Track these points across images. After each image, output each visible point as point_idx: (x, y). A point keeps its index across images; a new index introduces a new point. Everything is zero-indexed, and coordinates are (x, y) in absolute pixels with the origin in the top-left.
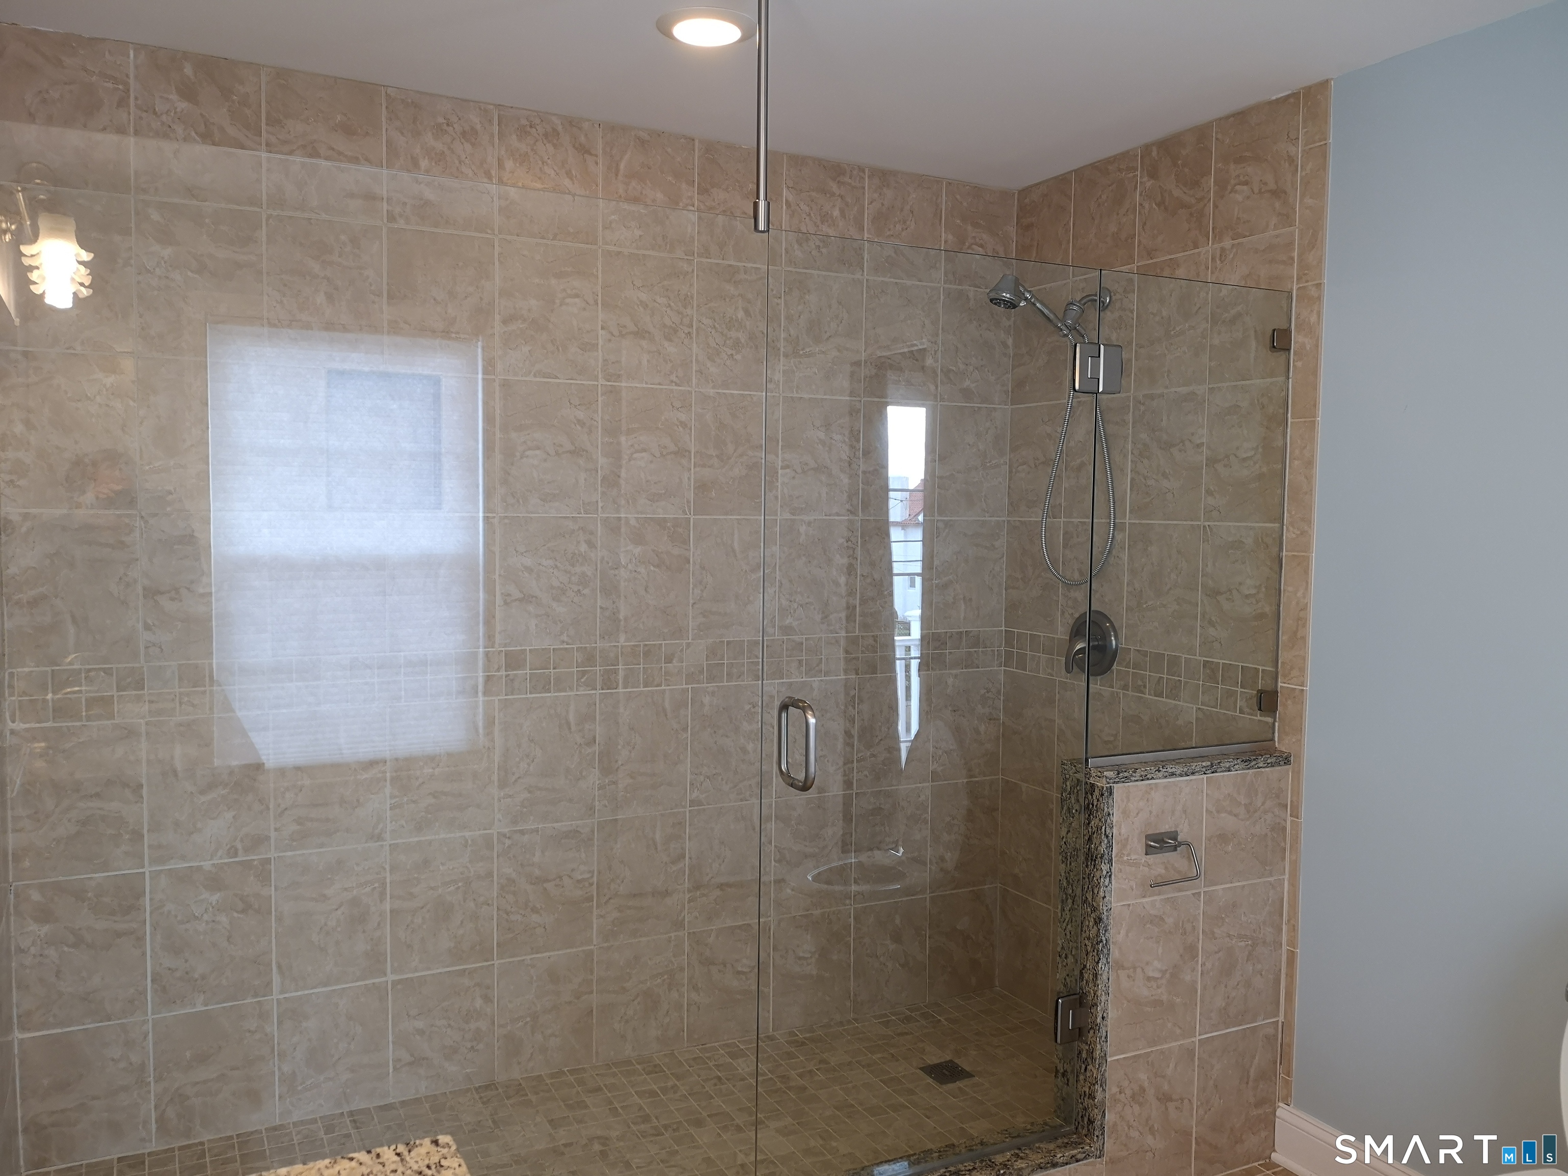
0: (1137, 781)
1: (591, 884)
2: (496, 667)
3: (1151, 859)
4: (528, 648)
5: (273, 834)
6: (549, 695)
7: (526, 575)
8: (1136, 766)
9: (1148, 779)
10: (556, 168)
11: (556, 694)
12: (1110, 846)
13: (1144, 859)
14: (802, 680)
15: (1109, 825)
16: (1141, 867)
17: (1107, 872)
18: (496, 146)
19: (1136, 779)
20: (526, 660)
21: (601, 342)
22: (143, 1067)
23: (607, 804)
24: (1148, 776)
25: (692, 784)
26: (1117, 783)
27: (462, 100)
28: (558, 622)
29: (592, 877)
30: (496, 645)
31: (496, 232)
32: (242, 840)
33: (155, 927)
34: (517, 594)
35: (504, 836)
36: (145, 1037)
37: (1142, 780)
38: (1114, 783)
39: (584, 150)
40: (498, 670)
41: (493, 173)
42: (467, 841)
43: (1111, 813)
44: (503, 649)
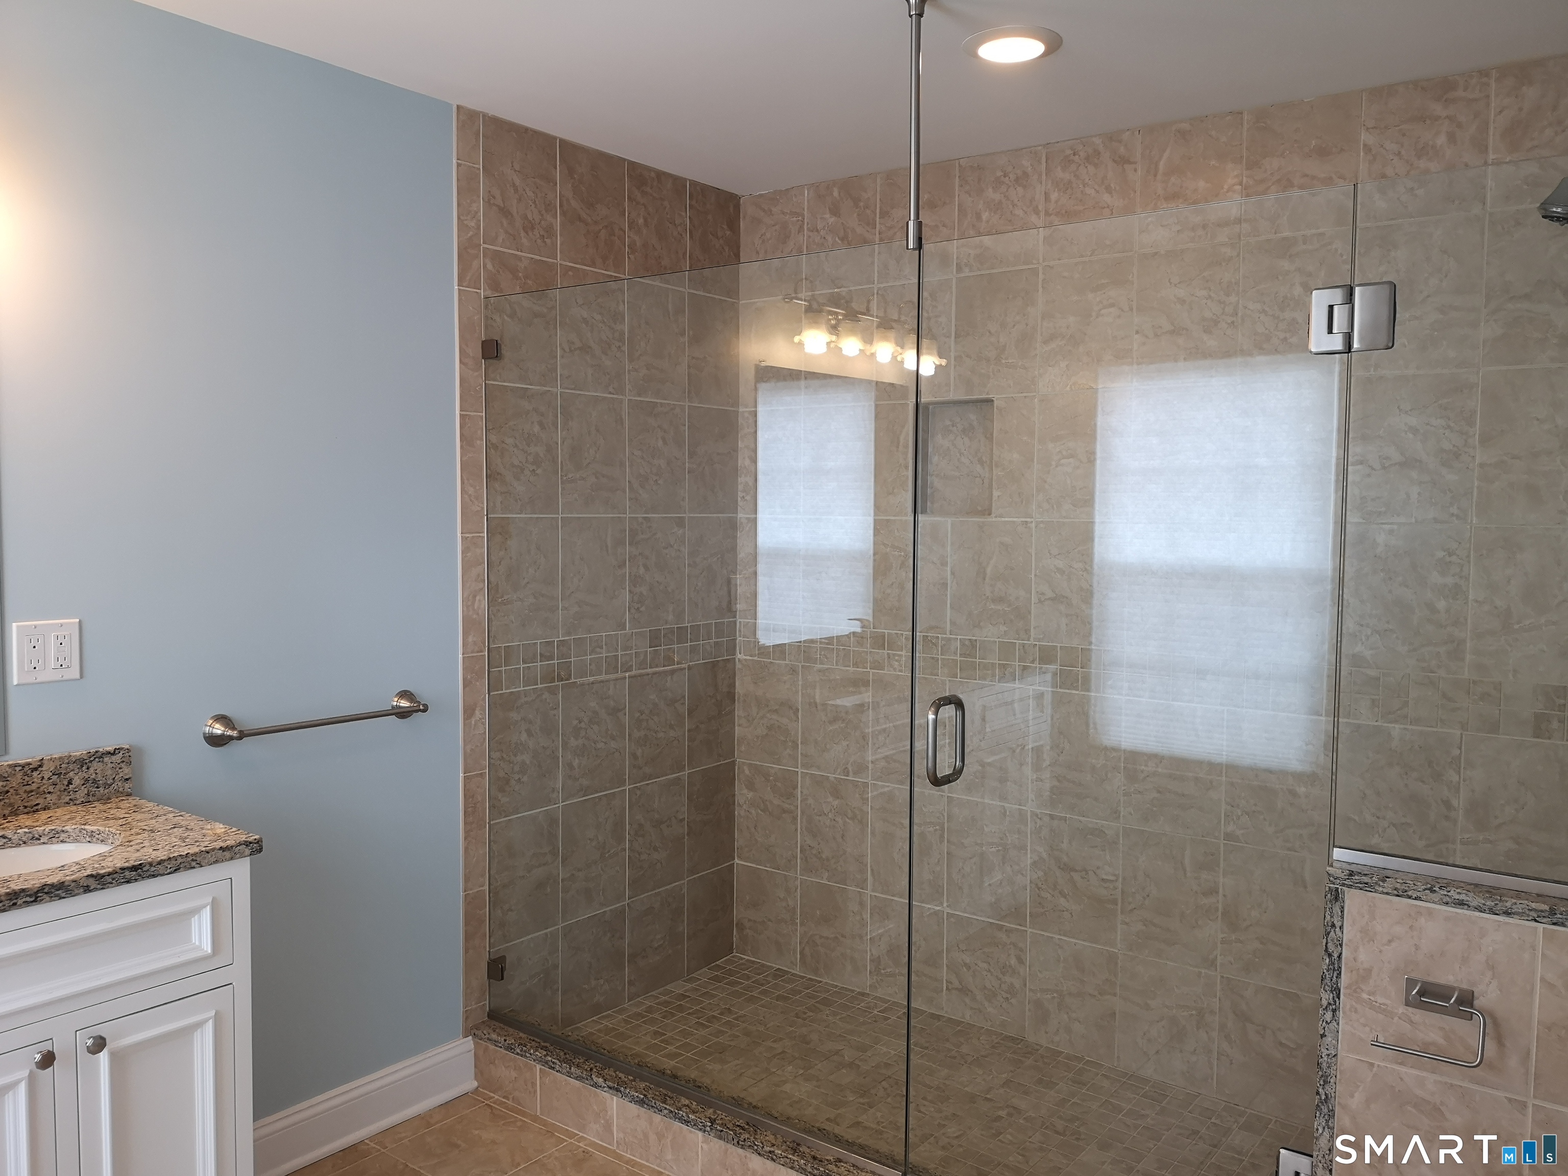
0: (1387, 894)
1: (1115, 888)
2: (1031, 659)
3: (1418, 1015)
4: (1059, 645)
5: (870, 766)
6: (1077, 692)
7: (1059, 576)
8: (1389, 873)
9: (1410, 897)
10: (1096, 187)
11: (1083, 693)
12: (1334, 970)
13: (1402, 1009)
14: (1376, 724)
15: (1332, 940)
16: (1396, 1019)
17: (1329, 1004)
18: (1044, 182)
19: (1385, 891)
20: (1057, 657)
21: (1135, 347)
22: (794, 909)
23: (1132, 812)
24: (1410, 893)
25: (1226, 816)
26: (1350, 886)
27: (1016, 150)
28: (1087, 624)
29: (1116, 880)
30: (1032, 639)
31: (1041, 261)
32: (852, 765)
33: (803, 813)
34: (1050, 594)
35: (1037, 815)
36: (796, 890)
37: (1398, 896)
38: (1343, 885)
39: (1123, 161)
40: (1033, 662)
41: (1040, 208)
42: (1005, 812)
43: (1338, 924)
44: (1037, 643)
